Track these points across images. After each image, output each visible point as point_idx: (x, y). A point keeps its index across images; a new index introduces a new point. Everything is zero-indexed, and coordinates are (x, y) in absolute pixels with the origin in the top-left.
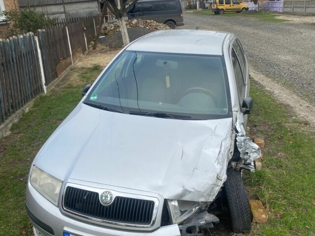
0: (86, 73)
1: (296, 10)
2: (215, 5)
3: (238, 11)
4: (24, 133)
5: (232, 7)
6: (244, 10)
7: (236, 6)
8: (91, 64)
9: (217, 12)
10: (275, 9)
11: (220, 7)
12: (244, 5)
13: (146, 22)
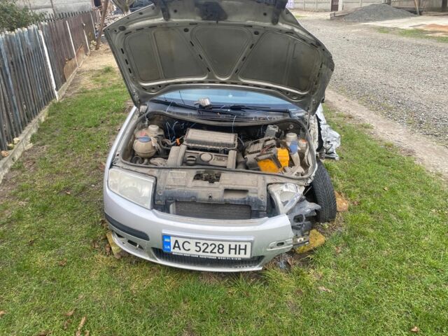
0: (99, 76)
1: (307, 6)
4: (50, 144)
8: (100, 66)
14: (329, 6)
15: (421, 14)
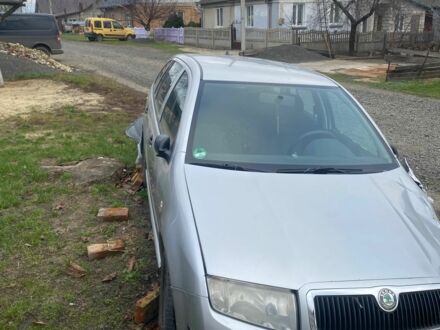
1: (201, 41)
2: (90, 29)
3: (123, 39)
5: (113, 33)
6: (130, 38)
7: (119, 32)
9: (93, 38)
10: (173, 39)
11: (98, 32)
12: (129, 30)
13: (9, 46)
14: (229, 44)
15: (333, 58)
